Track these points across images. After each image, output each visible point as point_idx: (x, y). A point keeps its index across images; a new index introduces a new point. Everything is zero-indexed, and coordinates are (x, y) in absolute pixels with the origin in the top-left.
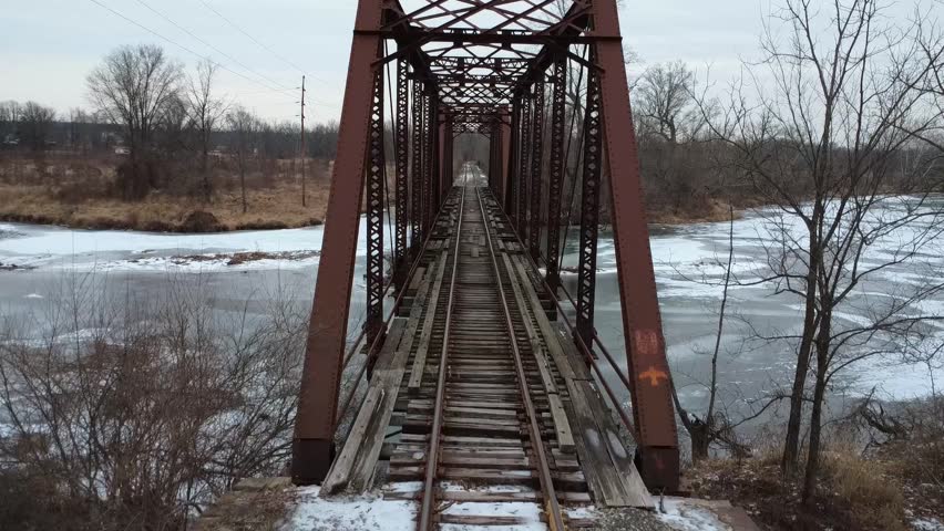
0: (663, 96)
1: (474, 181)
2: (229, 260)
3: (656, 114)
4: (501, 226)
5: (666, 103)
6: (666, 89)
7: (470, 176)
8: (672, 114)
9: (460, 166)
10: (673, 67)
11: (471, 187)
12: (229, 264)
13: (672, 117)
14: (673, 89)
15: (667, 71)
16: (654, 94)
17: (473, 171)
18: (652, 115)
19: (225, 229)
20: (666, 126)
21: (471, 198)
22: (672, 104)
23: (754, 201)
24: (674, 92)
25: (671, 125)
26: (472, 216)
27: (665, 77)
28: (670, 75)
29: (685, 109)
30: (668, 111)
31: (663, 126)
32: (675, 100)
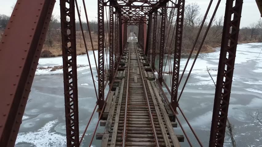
0: (190, 13)
1: (133, 40)
2: (51, 69)
3: (188, 19)
4: (144, 62)
5: (191, 15)
6: (191, 11)
7: (132, 38)
8: (193, 18)
9: (129, 34)
10: (193, 4)
11: (133, 42)
12: (51, 71)
13: (193, 20)
14: (193, 11)
15: (192, 5)
16: (187, 12)
17: (133, 36)
18: (187, 19)
19: (54, 56)
20: (191, 22)
21: (133, 47)
22: (193, 15)
23: (217, 45)
24: (193, 12)
25: (192, 22)
26: (133, 56)
27: (191, 7)
28: (192, 7)
29: (197, 17)
30: (192, 17)
31: (190, 22)
32: (194, 14)
